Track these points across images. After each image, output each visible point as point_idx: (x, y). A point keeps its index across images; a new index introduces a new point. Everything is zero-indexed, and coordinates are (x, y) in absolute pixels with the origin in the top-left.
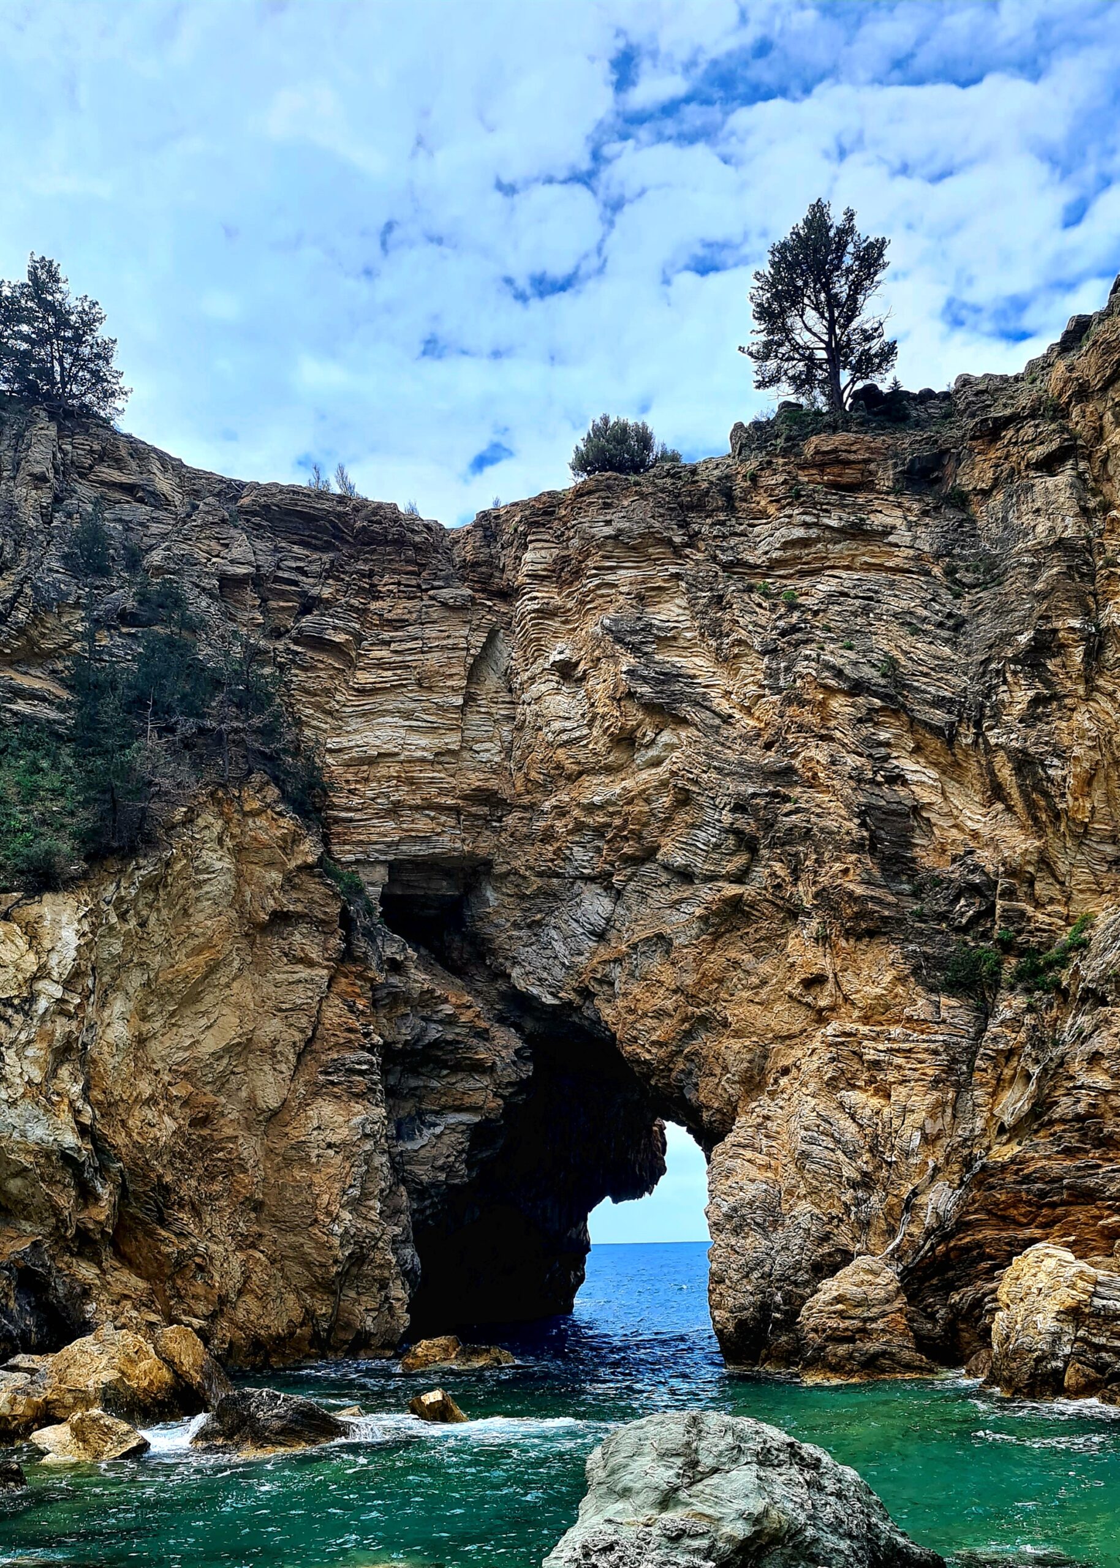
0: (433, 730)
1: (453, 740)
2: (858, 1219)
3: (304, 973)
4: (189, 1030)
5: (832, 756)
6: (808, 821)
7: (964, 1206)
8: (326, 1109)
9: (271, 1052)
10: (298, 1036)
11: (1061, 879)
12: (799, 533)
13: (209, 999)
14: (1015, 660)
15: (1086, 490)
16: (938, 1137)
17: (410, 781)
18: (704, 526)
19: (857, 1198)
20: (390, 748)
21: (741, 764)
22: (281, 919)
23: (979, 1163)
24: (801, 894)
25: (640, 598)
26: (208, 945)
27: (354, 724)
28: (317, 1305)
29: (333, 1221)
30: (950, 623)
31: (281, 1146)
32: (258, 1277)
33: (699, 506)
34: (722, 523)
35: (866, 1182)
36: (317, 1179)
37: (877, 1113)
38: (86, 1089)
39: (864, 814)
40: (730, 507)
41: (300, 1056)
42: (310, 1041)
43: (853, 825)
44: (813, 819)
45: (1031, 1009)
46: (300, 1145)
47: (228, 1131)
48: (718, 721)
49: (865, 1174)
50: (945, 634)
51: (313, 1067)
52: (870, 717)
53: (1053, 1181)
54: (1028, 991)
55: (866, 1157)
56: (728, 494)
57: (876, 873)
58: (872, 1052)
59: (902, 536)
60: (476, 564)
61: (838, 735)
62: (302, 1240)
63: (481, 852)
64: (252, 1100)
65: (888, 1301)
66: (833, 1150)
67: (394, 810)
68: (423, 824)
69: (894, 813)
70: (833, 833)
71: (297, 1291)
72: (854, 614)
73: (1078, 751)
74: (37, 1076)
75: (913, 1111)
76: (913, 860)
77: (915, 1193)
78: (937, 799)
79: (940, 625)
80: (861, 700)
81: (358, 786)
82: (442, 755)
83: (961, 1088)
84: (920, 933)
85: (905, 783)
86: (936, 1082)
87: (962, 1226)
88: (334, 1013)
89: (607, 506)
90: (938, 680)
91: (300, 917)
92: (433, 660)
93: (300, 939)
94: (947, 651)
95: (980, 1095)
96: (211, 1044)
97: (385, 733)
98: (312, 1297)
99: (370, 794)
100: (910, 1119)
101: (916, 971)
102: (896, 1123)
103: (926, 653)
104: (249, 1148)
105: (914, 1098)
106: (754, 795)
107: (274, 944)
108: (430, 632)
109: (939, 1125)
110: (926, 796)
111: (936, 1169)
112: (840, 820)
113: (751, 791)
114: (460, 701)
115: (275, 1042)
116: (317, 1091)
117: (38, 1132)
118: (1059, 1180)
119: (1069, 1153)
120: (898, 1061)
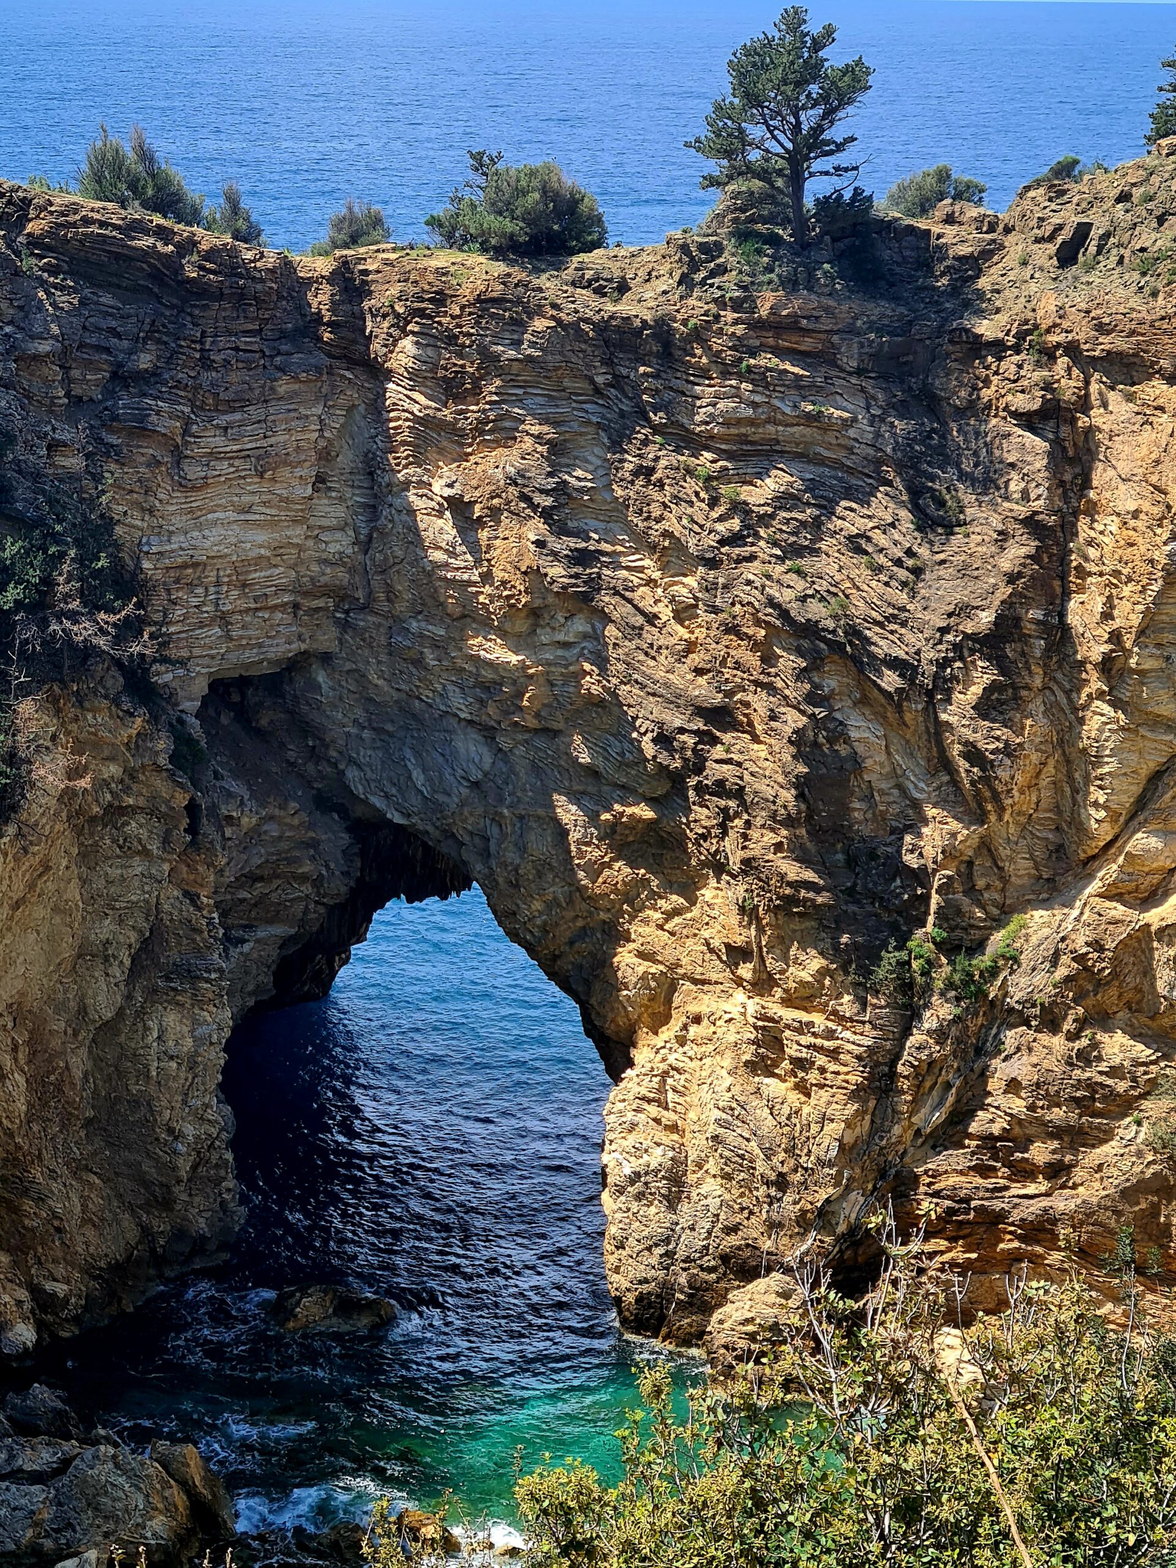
0: (273, 523)
1: (296, 532)
2: (769, 1217)
3: (142, 865)
5: (772, 710)
6: (741, 778)
8: (167, 1019)
9: (103, 956)
10: (134, 937)
11: (1001, 864)
14: (972, 638)
17: (242, 584)
18: (632, 369)
19: (769, 1196)
20: (221, 549)
21: (667, 685)
23: (893, 1171)
24: (728, 850)
28: (155, 1222)
29: (176, 1138)
30: (910, 563)
35: (781, 1183)
37: (796, 1113)
39: (801, 784)
40: (667, 353)
41: (134, 959)
43: (788, 796)
44: (747, 777)
45: (958, 1020)
48: (640, 620)
49: (781, 1175)
50: (902, 574)
53: (961, 1201)
54: (958, 1000)
55: (782, 1156)
56: (666, 339)
57: (815, 848)
58: (795, 1047)
59: (864, 432)
61: (779, 684)
62: (139, 1158)
63: (320, 647)
64: (81, 1009)
66: (748, 1140)
68: (255, 629)
70: (767, 800)
71: (132, 1209)
75: (832, 1121)
76: (849, 828)
77: (827, 1201)
78: (880, 757)
79: (899, 563)
81: (180, 594)
82: (279, 550)
83: (883, 1094)
86: (858, 1092)
88: (174, 906)
90: (892, 632)
91: (138, 810)
92: (280, 446)
93: (138, 828)
94: (903, 597)
95: (901, 1102)
97: (216, 533)
98: (148, 1213)
99: (194, 601)
100: (829, 1127)
102: (815, 1128)
103: (881, 597)
105: (834, 1106)
106: (682, 730)
107: (108, 835)
108: (278, 411)
109: (857, 1133)
111: (851, 1180)
112: (776, 787)
113: (678, 723)
114: (307, 491)
115: (108, 944)
116: (156, 999)
118: (967, 1200)
119: (984, 1171)
120: (821, 1060)
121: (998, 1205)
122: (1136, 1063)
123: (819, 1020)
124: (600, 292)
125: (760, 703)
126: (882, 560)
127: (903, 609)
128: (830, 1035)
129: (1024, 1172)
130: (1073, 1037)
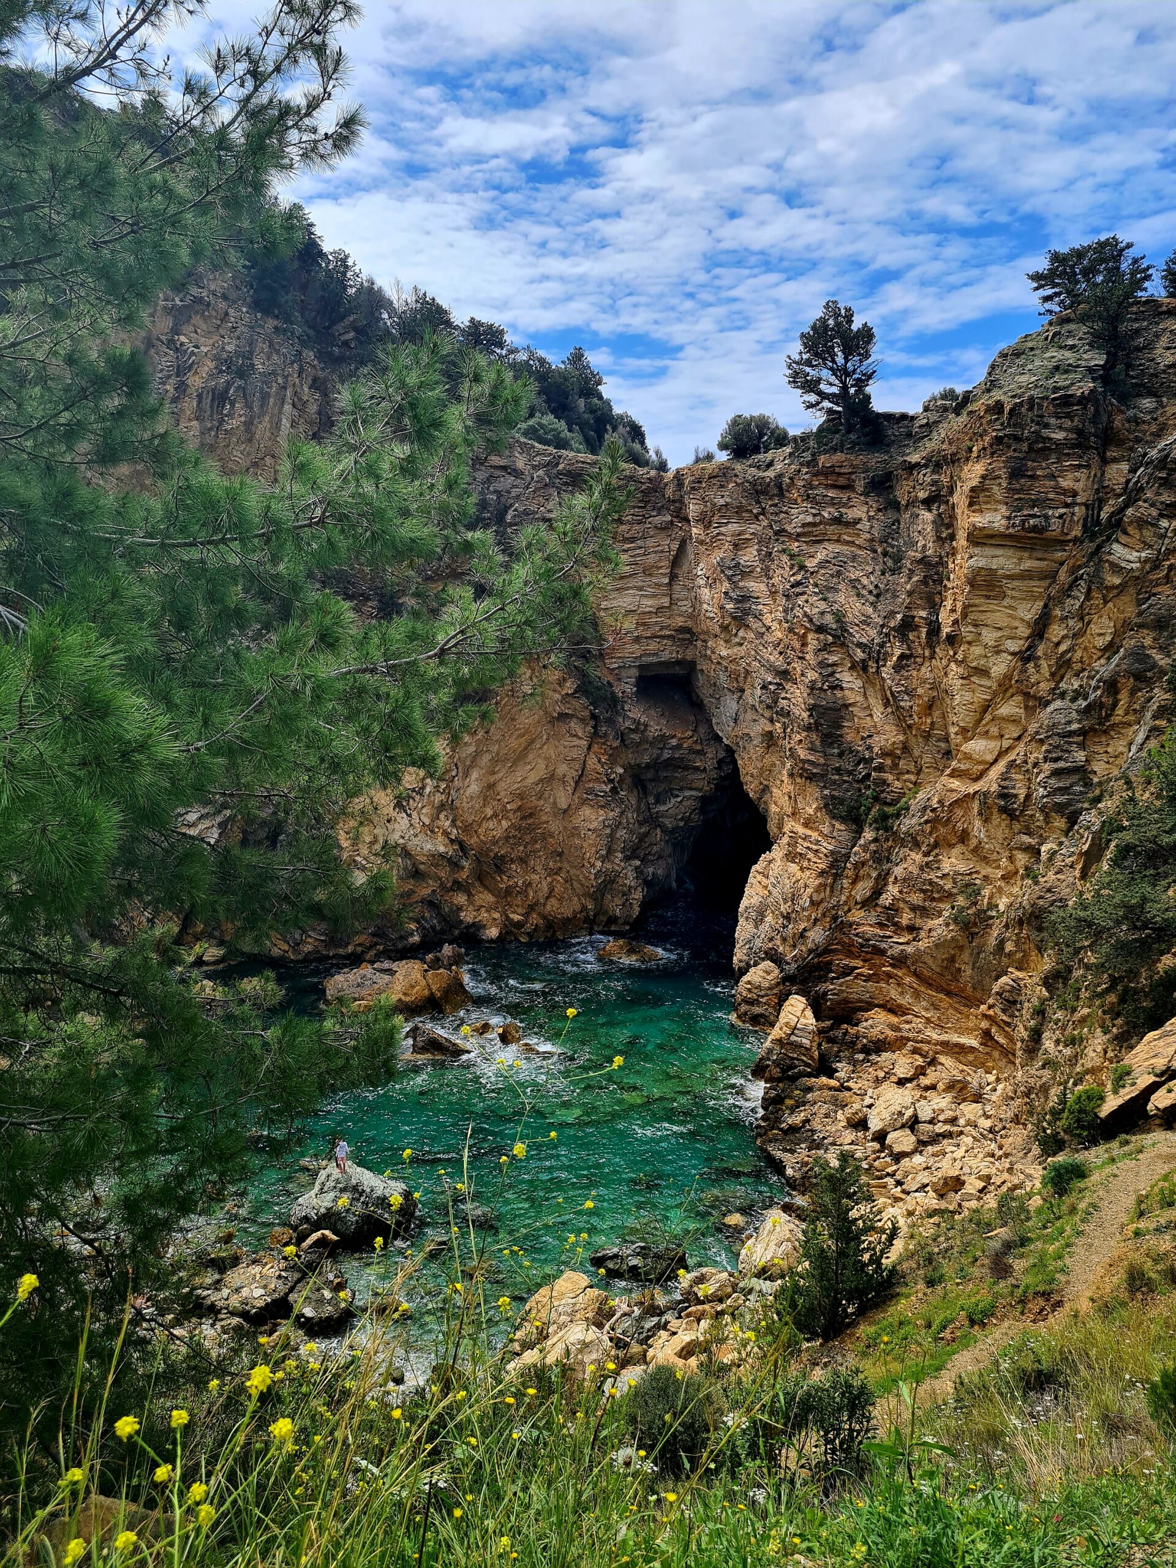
0: (654, 596)
1: (665, 601)
3: (577, 742)
4: (519, 775)
6: (790, 707)
7: (830, 941)
8: (586, 811)
9: (563, 780)
10: (575, 774)
11: (915, 759)
12: (810, 519)
13: (531, 756)
14: (893, 629)
15: (943, 524)
16: (821, 901)
17: (644, 624)
18: (767, 504)
19: (784, 924)
20: (632, 607)
22: (563, 717)
23: (841, 919)
25: (736, 545)
26: (527, 731)
27: (614, 595)
28: (588, 903)
29: (591, 867)
31: (570, 826)
32: (558, 889)
33: (764, 492)
34: (776, 505)
35: (787, 917)
36: (585, 845)
37: (797, 881)
38: (453, 821)
39: (811, 709)
40: (781, 494)
41: (577, 783)
42: (581, 776)
43: (805, 715)
44: (792, 706)
45: (876, 840)
46: (576, 828)
47: (544, 818)
49: (788, 913)
50: (872, 599)
51: (580, 790)
52: (825, 648)
54: (878, 829)
55: (790, 903)
56: (779, 487)
57: (818, 743)
58: (802, 847)
59: (865, 525)
60: (674, 501)
61: (808, 658)
63: (689, 658)
64: (555, 803)
65: (770, 989)
66: (780, 894)
67: (637, 640)
68: (653, 646)
69: (830, 709)
70: (798, 718)
72: (832, 576)
73: (920, 691)
74: (427, 821)
75: (810, 887)
76: (841, 736)
77: (805, 930)
78: (860, 698)
79: (871, 592)
80: (822, 637)
82: (659, 610)
83: (837, 877)
84: (834, 782)
85: (842, 689)
86: (822, 873)
87: (827, 951)
88: (592, 762)
89: (722, 486)
90: (862, 629)
91: (572, 716)
92: (652, 559)
93: (574, 724)
94: (870, 611)
95: (846, 882)
96: (533, 778)
97: (628, 600)
98: (585, 899)
100: (808, 890)
101: (826, 806)
102: (803, 890)
103: (860, 611)
104: (555, 826)
105: (812, 880)
106: (771, 682)
107: (563, 728)
108: (650, 542)
109: (822, 895)
110: (851, 697)
111: (816, 920)
112: (801, 710)
113: (770, 679)
114: (667, 580)
115: (565, 776)
116: (584, 802)
117: (428, 846)
118: (869, 940)
119: (881, 925)
120: (810, 855)
121: (883, 945)
122: (957, 873)
123: (815, 835)
126: (865, 592)
127: (869, 617)
128: (817, 842)
130: (926, 854)
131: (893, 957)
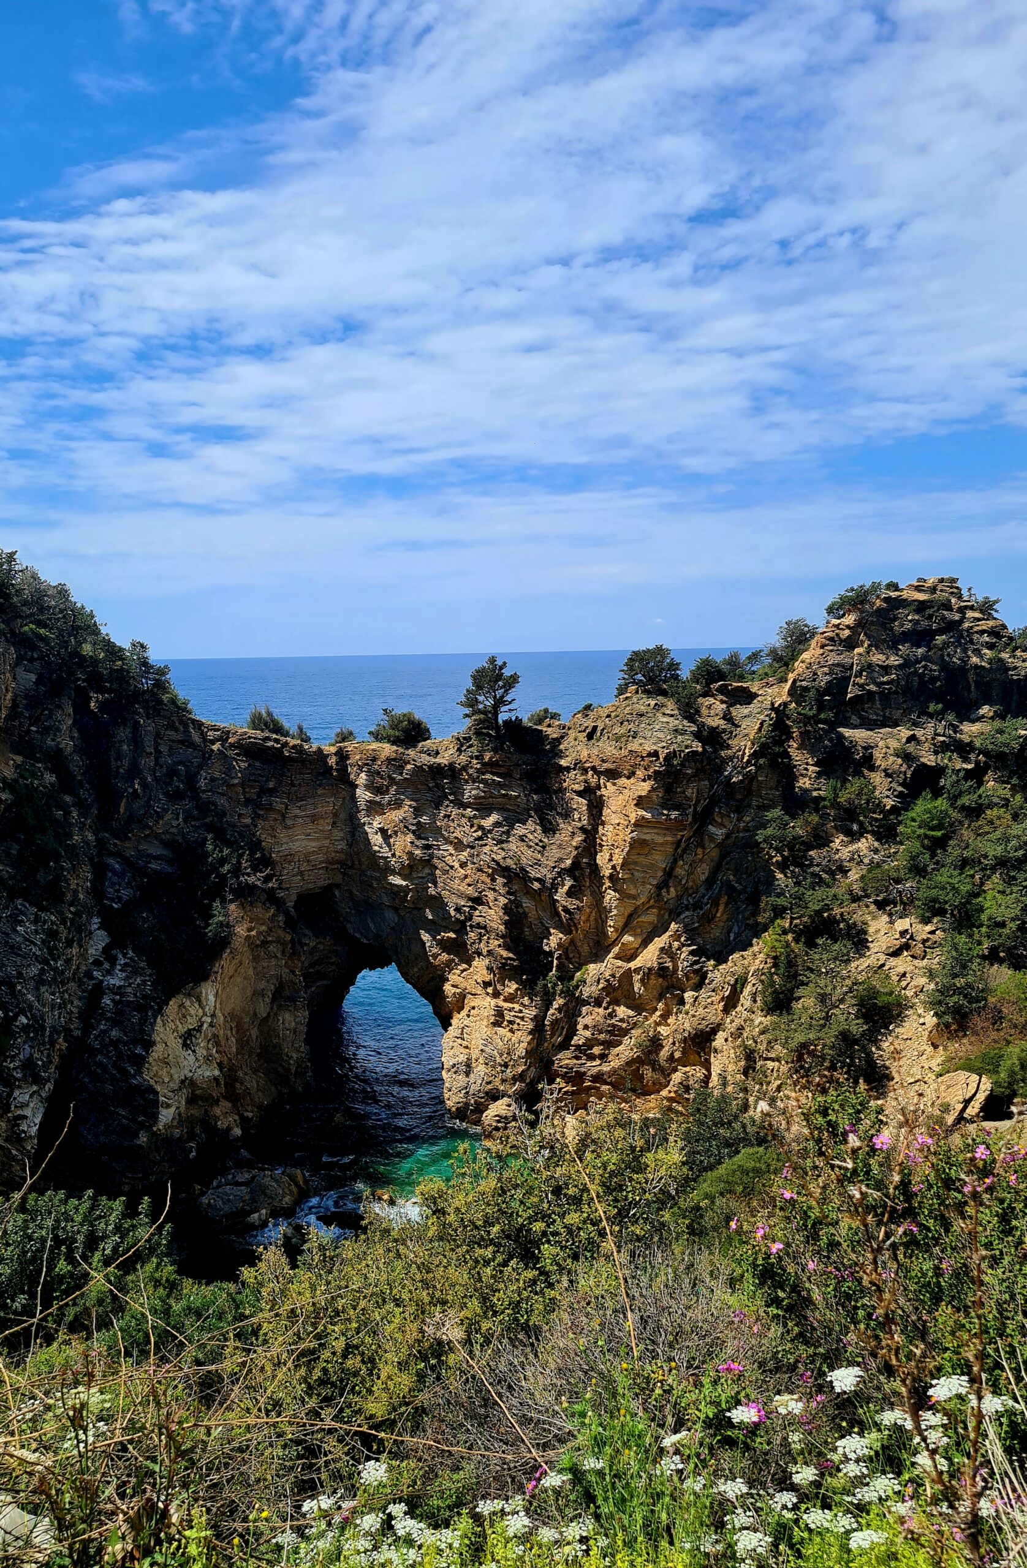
1: (326, 842)
2: (502, 1078)
3: (275, 961)
5: (495, 898)
6: (485, 922)
9: (262, 994)
11: (578, 948)
12: (482, 794)
14: (564, 869)
16: (533, 1050)
17: (308, 861)
19: (501, 1070)
20: (299, 849)
21: (458, 890)
23: (545, 1059)
24: (482, 948)
27: (285, 840)
28: (283, 1089)
29: (290, 1059)
30: (541, 844)
33: (440, 773)
35: (506, 1065)
37: (509, 1040)
38: (217, 1048)
39: (506, 923)
40: (453, 775)
41: (274, 994)
42: (278, 988)
43: (502, 927)
44: (487, 921)
45: (565, 1004)
47: (246, 1028)
48: (447, 868)
49: (505, 1062)
50: (538, 848)
51: (278, 999)
52: (509, 882)
53: (569, 1069)
54: (565, 997)
55: (505, 1055)
56: (453, 770)
57: (512, 945)
58: (508, 1016)
59: (523, 799)
60: (337, 769)
61: (497, 888)
63: (336, 882)
64: (255, 1014)
66: (493, 1050)
67: (301, 873)
68: (312, 876)
70: (495, 929)
74: (205, 1053)
75: (523, 1042)
77: (523, 1071)
81: (286, 865)
83: (540, 1032)
85: (522, 907)
86: (529, 1031)
88: (287, 976)
90: (536, 869)
91: (273, 942)
92: (319, 812)
94: (539, 856)
95: (547, 1035)
97: (297, 843)
99: (291, 867)
100: (522, 1045)
101: (523, 986)
102: (516, 1045)
103: (531, 857)
104: (253, 1033)
105: (523, 1037)
106: (464, 906)
107: (261, 952)
108: (318, 800)
109: (533, 1046)
111: (531, 1063)
112: (498, 924)
113: (462, 903)
114: (329, 828)
115: (264, 990)
118: (572, 1069)
119: (577, 1058)
120: (518, 1021)
121: (582, 1070)
122: (628, 1017)
123: (517, 1007)
124: (429, 755)
125: (491, 895)
126: (531, 844)
127: (539, 860)
128: (521, 1011)
129: (592, 1058)
130: (606, 1008)
131: (592, 1076)
